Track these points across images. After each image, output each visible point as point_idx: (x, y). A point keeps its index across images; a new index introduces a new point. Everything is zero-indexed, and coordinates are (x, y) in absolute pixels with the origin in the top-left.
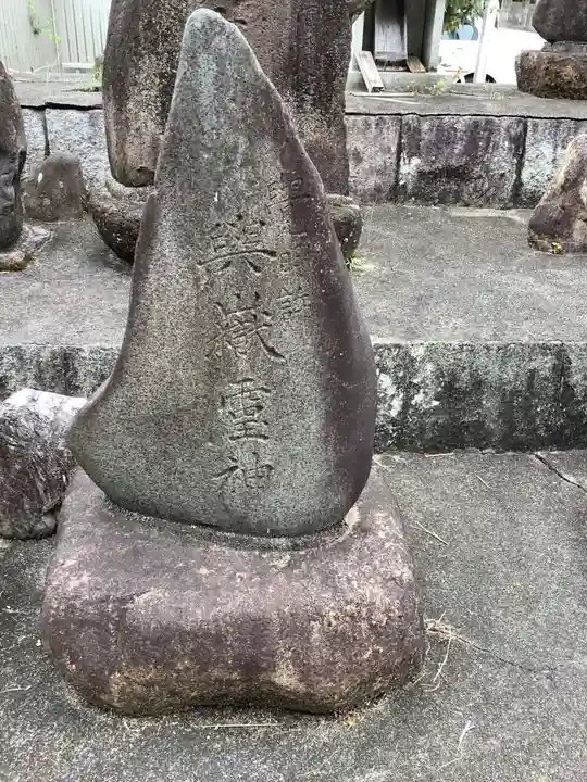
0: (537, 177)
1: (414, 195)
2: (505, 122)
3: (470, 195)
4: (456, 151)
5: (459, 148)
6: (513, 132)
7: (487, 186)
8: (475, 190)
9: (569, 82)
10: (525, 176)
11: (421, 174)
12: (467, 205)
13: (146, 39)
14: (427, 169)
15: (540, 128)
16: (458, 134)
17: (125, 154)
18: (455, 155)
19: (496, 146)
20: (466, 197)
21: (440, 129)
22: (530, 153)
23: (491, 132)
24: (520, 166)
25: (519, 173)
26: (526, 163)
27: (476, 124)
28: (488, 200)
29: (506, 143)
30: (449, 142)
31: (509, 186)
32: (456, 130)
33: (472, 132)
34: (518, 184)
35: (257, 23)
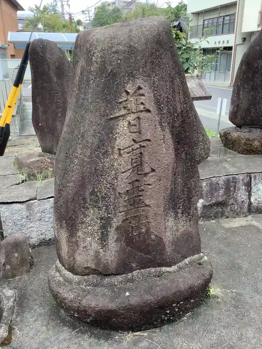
0: (258, 199)
1: (202, 217)
2: (241, 177)
3: (229, 212)
4: (221, 194)
5: (222, 192)
6: (245, 181)
7: (236, 208)
8: (231, 210)
9: (257, 148)
10: (252, 200)
11: (204, 207)
12: (228, 217)
13: (91, 200)
14: (207, 204)
15: (257, 177)
16: (220, 186)
17: (74, 259)
18: (220, 196)
19: (239, 189)
20: (227, 214)
21: (211, 185)
22: (254, 189)
23: (235, 182)
24: (250, 196)
25: (250, 199)
26: (253, 194)
27: (228, 180)
28: (237, 214)
29: (243, 187)
30: (216, 190)
31: (246, 206)
32: (219, 184)
33: (227, 184)
34: (250, 204)
35: (156, 183)
